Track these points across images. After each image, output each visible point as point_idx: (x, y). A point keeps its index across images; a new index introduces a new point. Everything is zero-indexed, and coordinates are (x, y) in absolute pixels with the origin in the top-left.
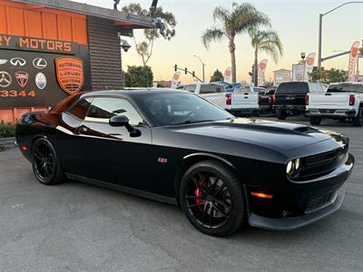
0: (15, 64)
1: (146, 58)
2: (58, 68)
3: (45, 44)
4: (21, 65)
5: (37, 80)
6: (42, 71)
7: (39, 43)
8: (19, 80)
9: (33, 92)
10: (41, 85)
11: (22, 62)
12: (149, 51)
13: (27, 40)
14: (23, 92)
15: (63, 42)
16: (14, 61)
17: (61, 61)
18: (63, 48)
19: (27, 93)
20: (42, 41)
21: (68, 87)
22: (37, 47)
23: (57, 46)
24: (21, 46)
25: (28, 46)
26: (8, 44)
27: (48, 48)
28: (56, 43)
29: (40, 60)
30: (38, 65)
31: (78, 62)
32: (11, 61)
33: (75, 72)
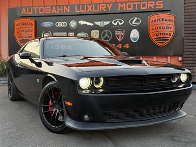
0: (116, 24)
2: (150, 24)
4: (120, 24)
5: (132, 35)
6: (137, 28)
7: (134, 5)
8: (118, 36)
9: (127, 45)
10: (135, 39)
11: (121, 22)
13: (124, 4)
14: (120, 45)
16: (115, 22)
17: (153, 17)
19: (122, 46)
20: (136, 3)
21: (158, 40)
24: (119, 9)
25: (124, 9)
26: (110, 10)
27: (142, 8)
28: (149, 3)
29: (136, 18)
30: (133, 23)
31: (170, 17)
32: (113, 22)
33: (166, 26)
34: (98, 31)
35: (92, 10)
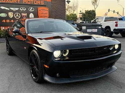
0: (22, 10)
1: (96, 6)
2: (39, 11)
3: (33, 2)
4: (24, 10)
5: (30, 16)
6: (32, 12)
11: (25, 9)
12: (98, 3)
13: (26, 0)
15: (41, 1)
16: (21, 9)
18: (40, 3)
22: (30, 3)
23: (38, 2)
24: (24, 3)
25: (26, 3)
26: (19, 2)
27: (35, 3)
28: (38, 1)
29: (32, 8)
30: (31, 10)
31: (47, 9)
32: (20, 9)
33: (45, 13)
34: (13, 13)
35: (9, 1)
